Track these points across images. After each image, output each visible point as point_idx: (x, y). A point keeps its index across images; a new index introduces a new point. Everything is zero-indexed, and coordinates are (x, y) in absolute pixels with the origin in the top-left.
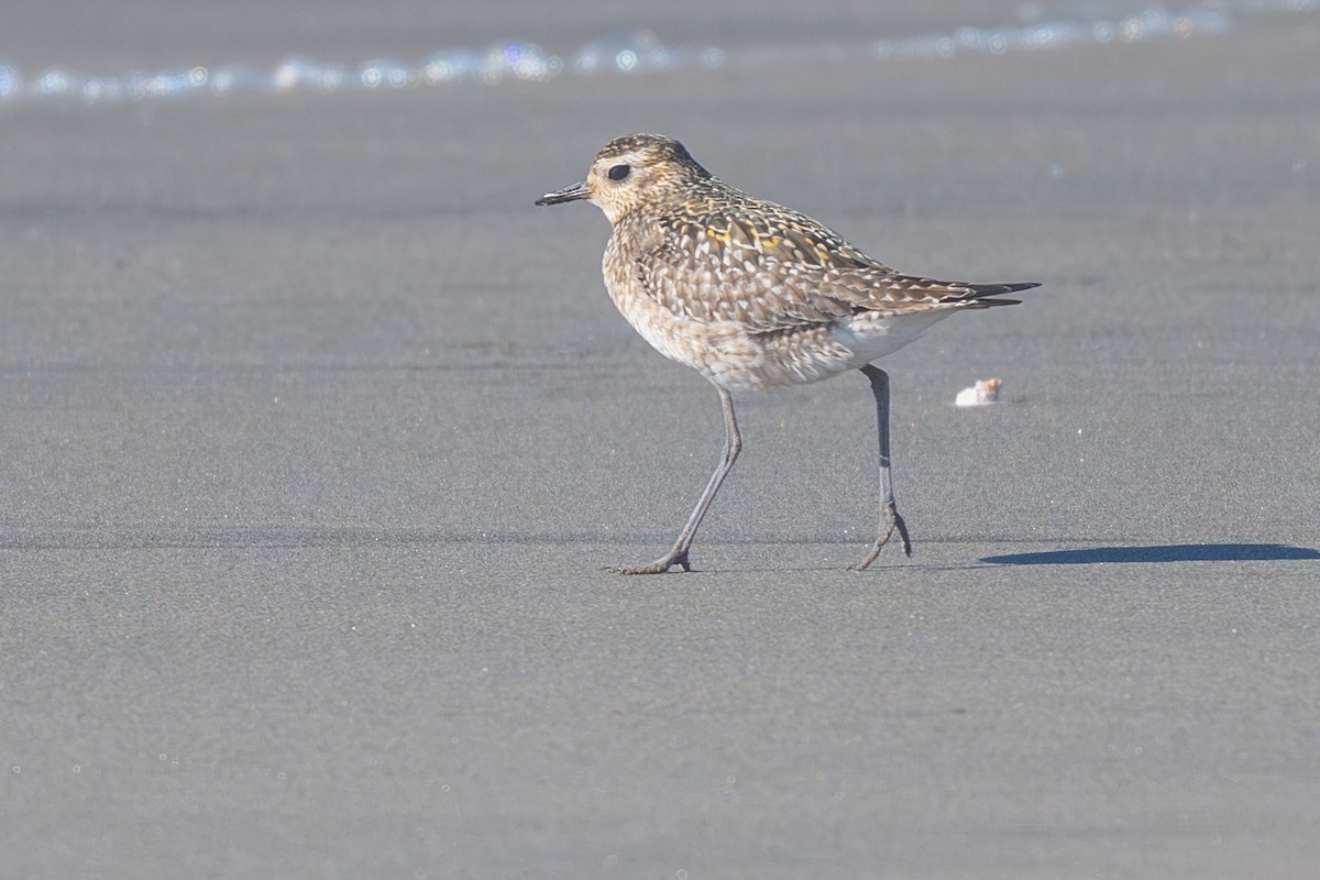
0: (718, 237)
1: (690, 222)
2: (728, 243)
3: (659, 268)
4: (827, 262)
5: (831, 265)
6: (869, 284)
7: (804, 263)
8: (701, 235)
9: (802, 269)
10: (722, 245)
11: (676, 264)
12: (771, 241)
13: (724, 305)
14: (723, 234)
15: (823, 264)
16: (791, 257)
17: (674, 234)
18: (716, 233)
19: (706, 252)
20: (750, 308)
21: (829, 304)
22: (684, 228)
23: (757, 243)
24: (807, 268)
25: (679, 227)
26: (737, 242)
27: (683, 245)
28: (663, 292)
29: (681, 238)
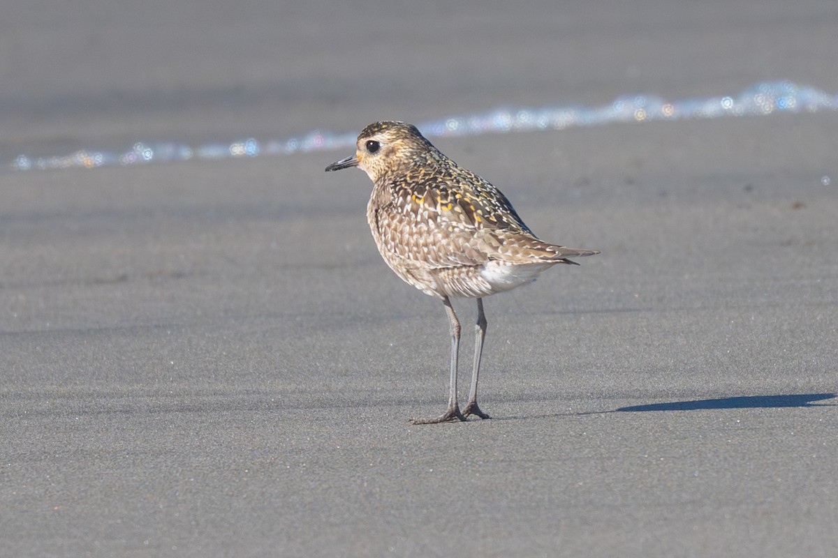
0: (417, 200)
1: (406, 187)
2: (422, 206)
3: (385, 219)
4: (479, 223)
5: (482, 226)
6: (501, 242)
7: (464, 223)
8: (409, 198)
9: (462, 228)
10: (418, 206)
11: (393, 218)
12: (447, 206)
13: (415, 249)
14: (420, 199)
15: (476, 225)
16: (457, 219)
17: (395, 195)
18: (417, 197)
19: (409, 210)
20: (429, 253)
21: (475, 254)
22: (401, 192)
23: (439, 206)
24: (465, 227)
25: (400, 190)
26: (426, 205)
27: (398, 204)
28: (385, 236)
29: (399, 198)
